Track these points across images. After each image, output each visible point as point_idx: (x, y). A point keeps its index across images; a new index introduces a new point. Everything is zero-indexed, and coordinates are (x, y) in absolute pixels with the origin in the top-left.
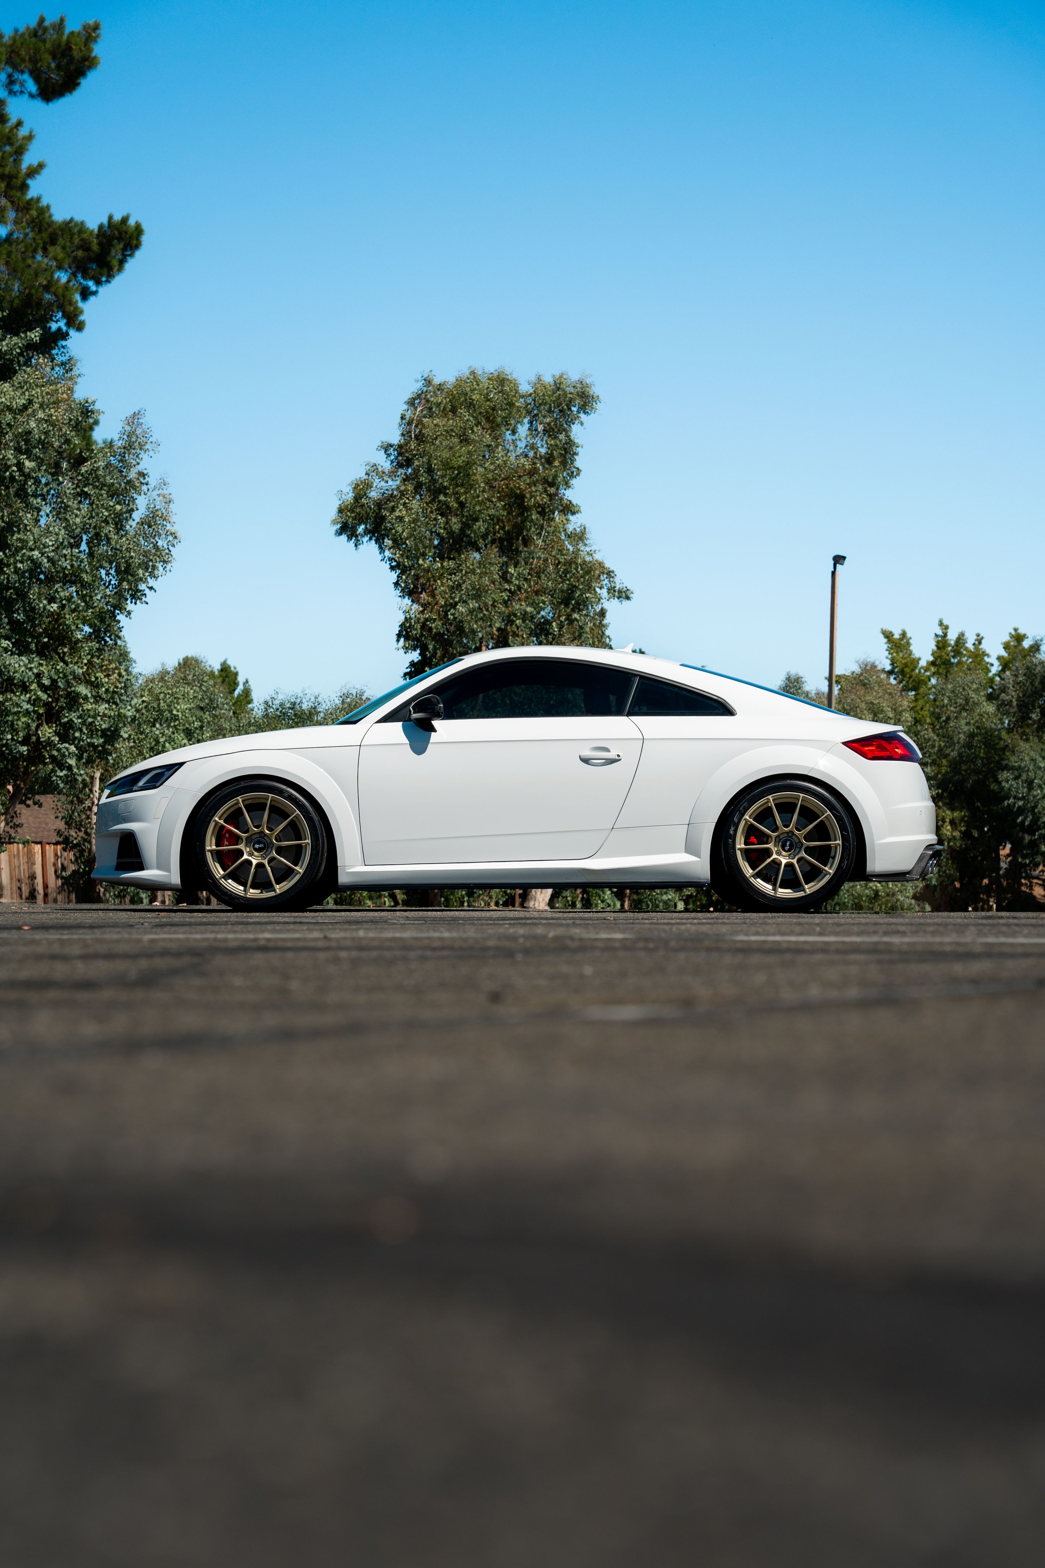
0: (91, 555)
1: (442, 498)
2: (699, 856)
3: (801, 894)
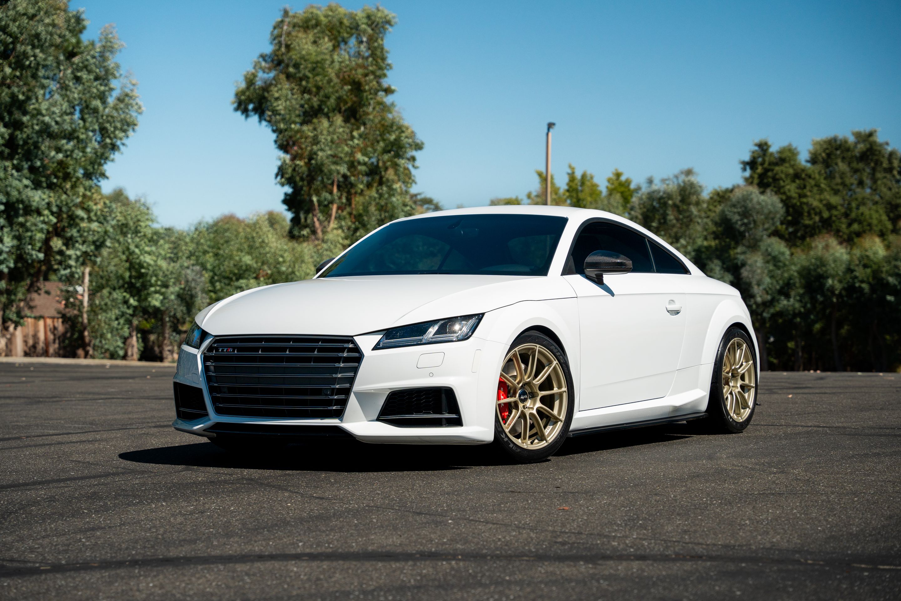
0: (84, 120)
1: (304, 83)
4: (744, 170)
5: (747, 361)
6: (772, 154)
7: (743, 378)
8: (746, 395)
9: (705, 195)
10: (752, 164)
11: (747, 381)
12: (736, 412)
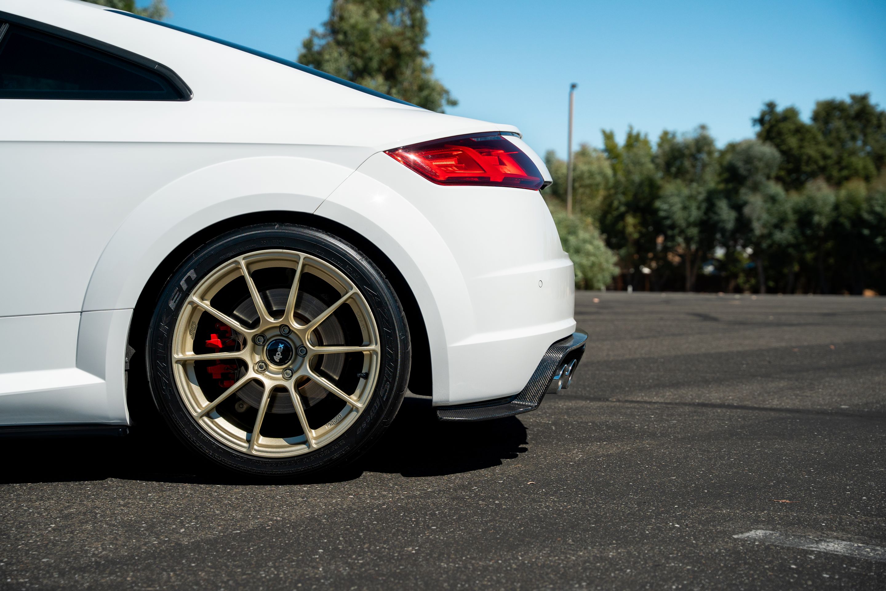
2: (102, 375)
3: (301, 449)
6: (778, 113)
9: (719, 146)
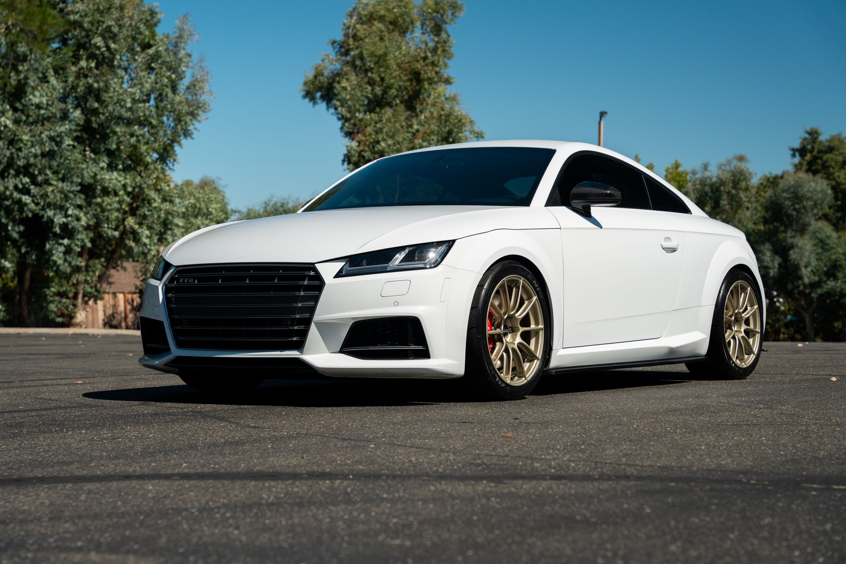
0: (157, 107)
1: (370, 74)
4: (794, 156)
5: (752, 306)
6: (821, 143)
7: (747, 322)
8: (751, 341)
9: (755, 181)
10: (802, 151)
11: (752, 326)
12: (740, 357)
